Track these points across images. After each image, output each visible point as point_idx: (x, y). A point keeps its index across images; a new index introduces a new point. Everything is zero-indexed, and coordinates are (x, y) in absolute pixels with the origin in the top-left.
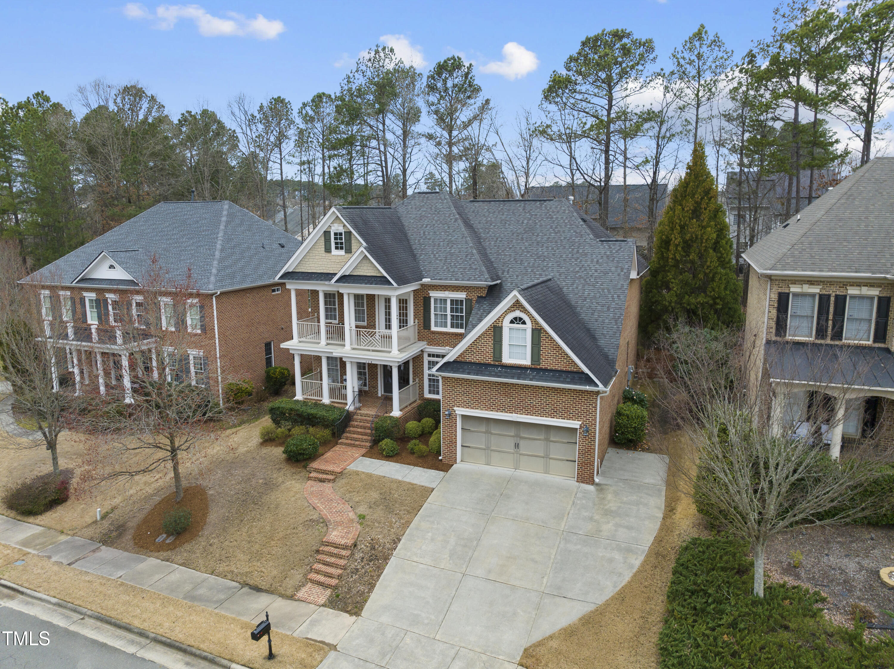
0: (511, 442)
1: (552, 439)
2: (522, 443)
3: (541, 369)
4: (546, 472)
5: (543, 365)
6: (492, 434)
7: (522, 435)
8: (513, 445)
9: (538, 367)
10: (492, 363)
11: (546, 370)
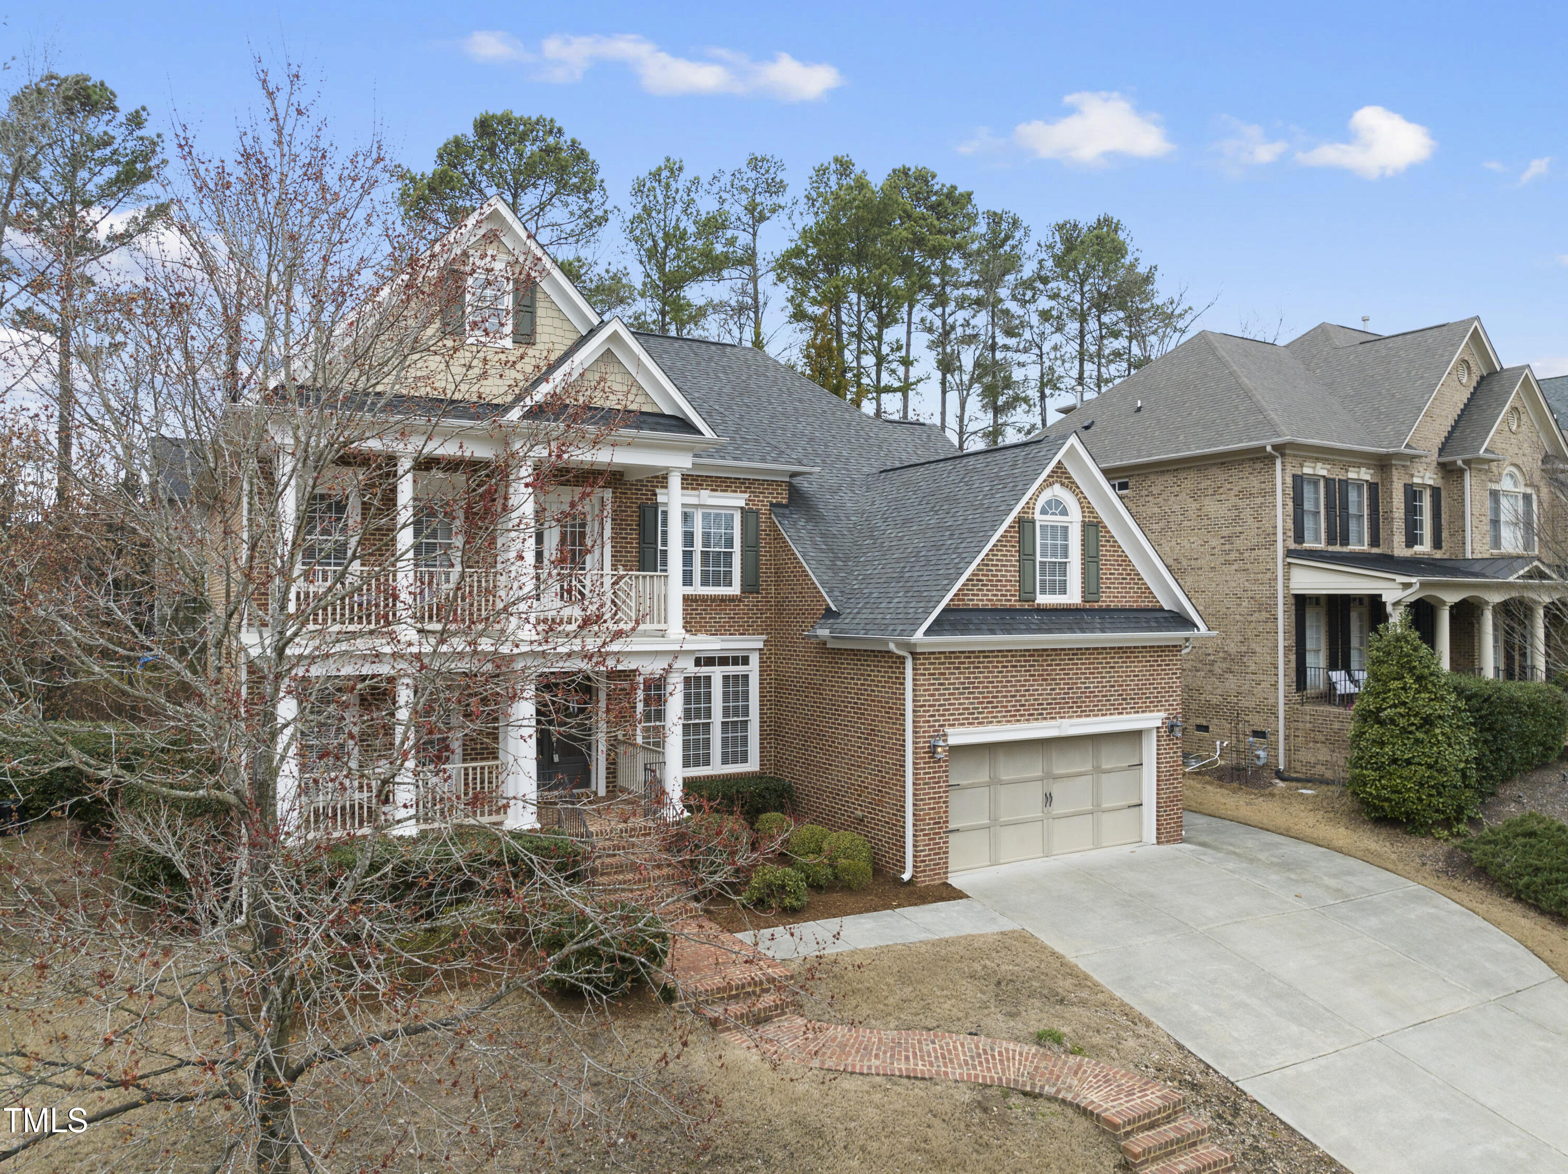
0: (1036, 792)
1: (1104, 767)
2: (1057, 789)
3: (1100, 610)
4: (1097, 846)
5: (1107, 600)
6: (1002, 783)
7: (1057, 771)
8: (1040, 799)
9: (1096, 605)
10: (1018, 605)
11: (1108, 610)
